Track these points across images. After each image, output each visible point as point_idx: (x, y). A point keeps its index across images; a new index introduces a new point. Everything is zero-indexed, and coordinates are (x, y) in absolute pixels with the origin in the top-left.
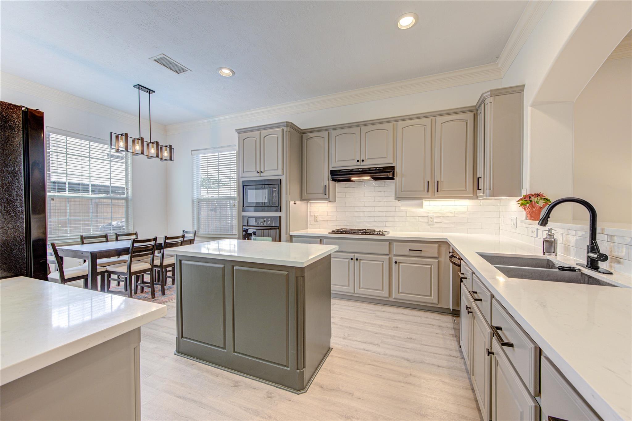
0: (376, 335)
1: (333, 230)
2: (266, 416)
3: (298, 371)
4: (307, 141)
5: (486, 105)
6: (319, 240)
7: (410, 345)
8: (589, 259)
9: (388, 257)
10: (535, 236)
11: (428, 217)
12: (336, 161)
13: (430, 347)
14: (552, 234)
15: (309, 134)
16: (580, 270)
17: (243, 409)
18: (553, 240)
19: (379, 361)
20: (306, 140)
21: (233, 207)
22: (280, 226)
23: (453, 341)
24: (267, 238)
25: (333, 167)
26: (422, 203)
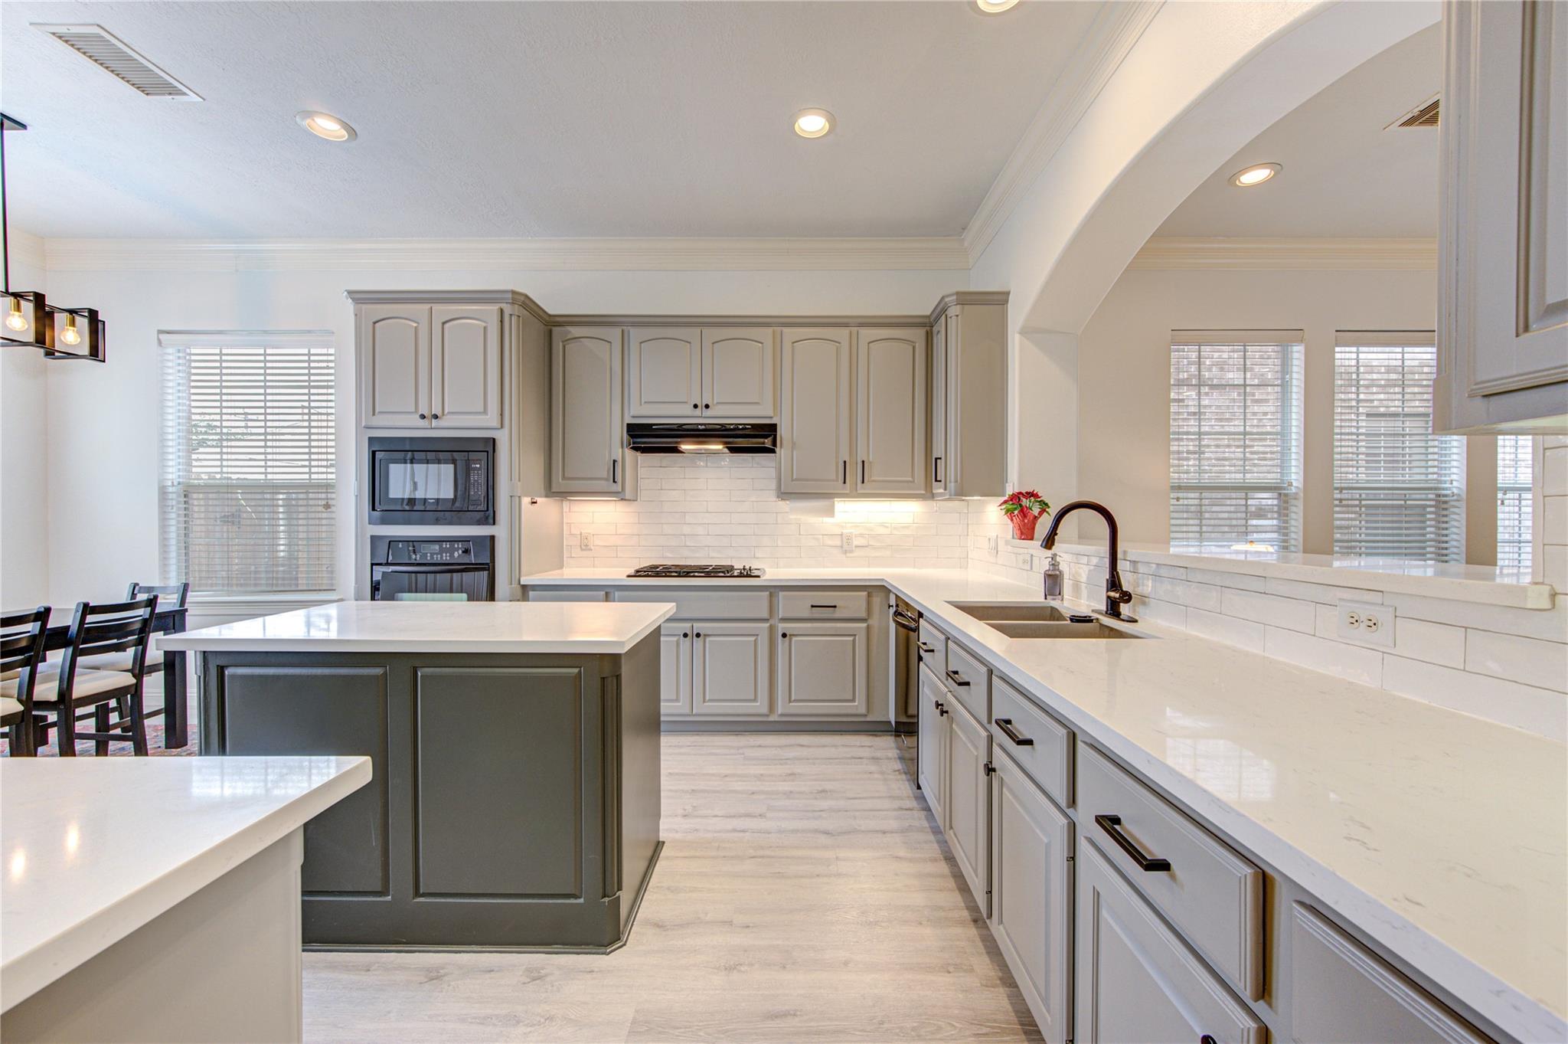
0: (755, 797)
1: (637, 568)
2: (538, 1018)
3: (606, 899)
4: (564, 347)
5: (949, 320)
6: (603, 593)
7: (825, 804)
8: (1109, 601)
9: (768, 625)
10: (1029, 568)
11: (842, 535)
12: (643, 401)
13: (863, 801)
14: (1057, 564)
15: (570, 328)
16: (1097, 619)
17: (471, 1023)
18: (1058, 573)
19: (771, 847)
20: (561, 344)
21: (324, 510)
22: (494, 562)
23: (901, 782)
24: (449, 594)
25: (633, 417)
26: (833, 506)
